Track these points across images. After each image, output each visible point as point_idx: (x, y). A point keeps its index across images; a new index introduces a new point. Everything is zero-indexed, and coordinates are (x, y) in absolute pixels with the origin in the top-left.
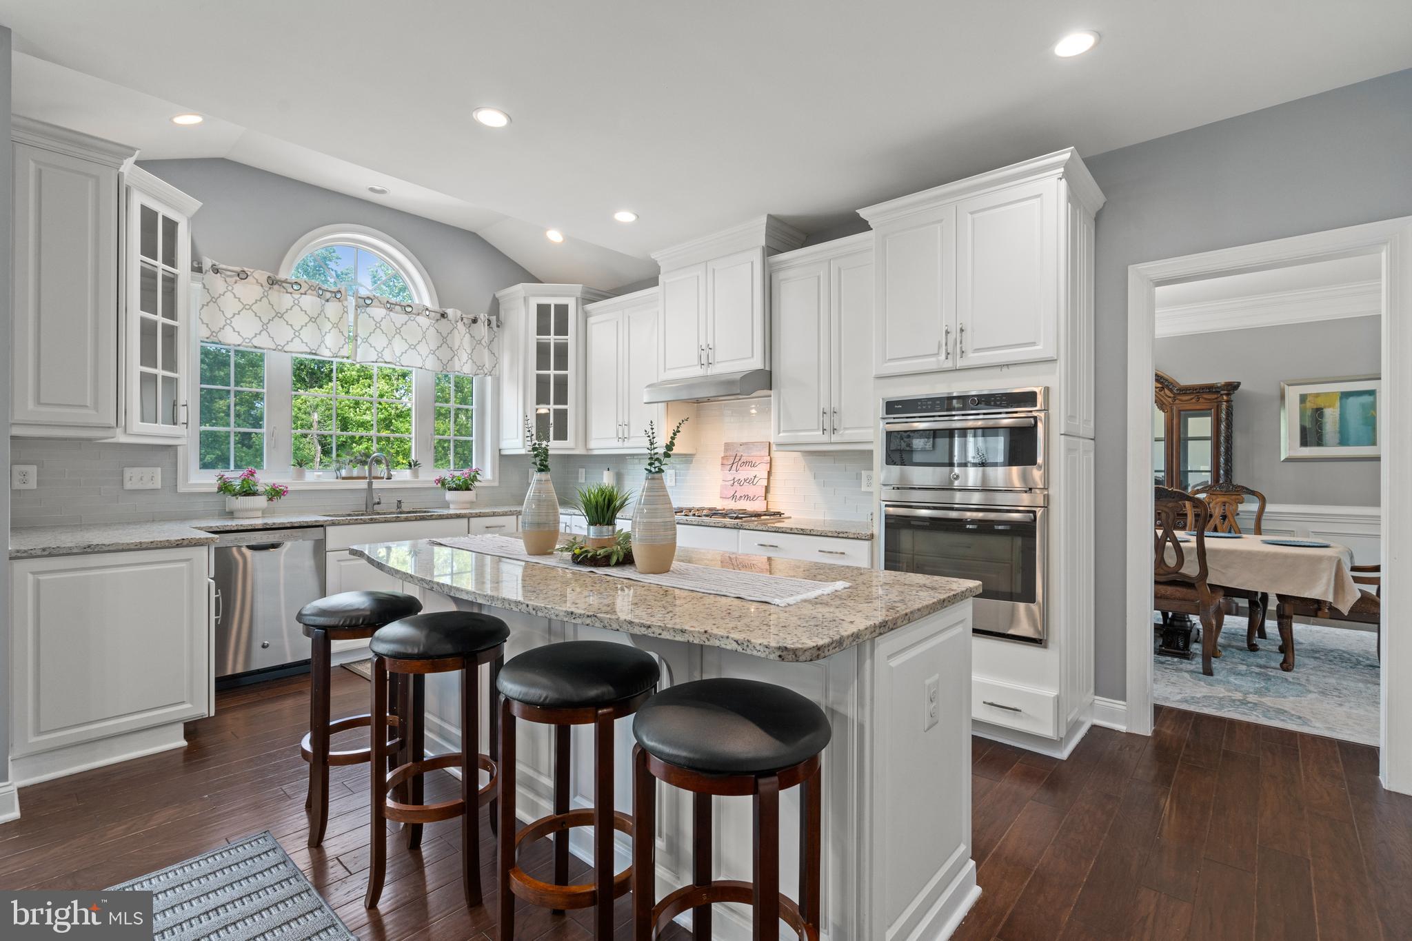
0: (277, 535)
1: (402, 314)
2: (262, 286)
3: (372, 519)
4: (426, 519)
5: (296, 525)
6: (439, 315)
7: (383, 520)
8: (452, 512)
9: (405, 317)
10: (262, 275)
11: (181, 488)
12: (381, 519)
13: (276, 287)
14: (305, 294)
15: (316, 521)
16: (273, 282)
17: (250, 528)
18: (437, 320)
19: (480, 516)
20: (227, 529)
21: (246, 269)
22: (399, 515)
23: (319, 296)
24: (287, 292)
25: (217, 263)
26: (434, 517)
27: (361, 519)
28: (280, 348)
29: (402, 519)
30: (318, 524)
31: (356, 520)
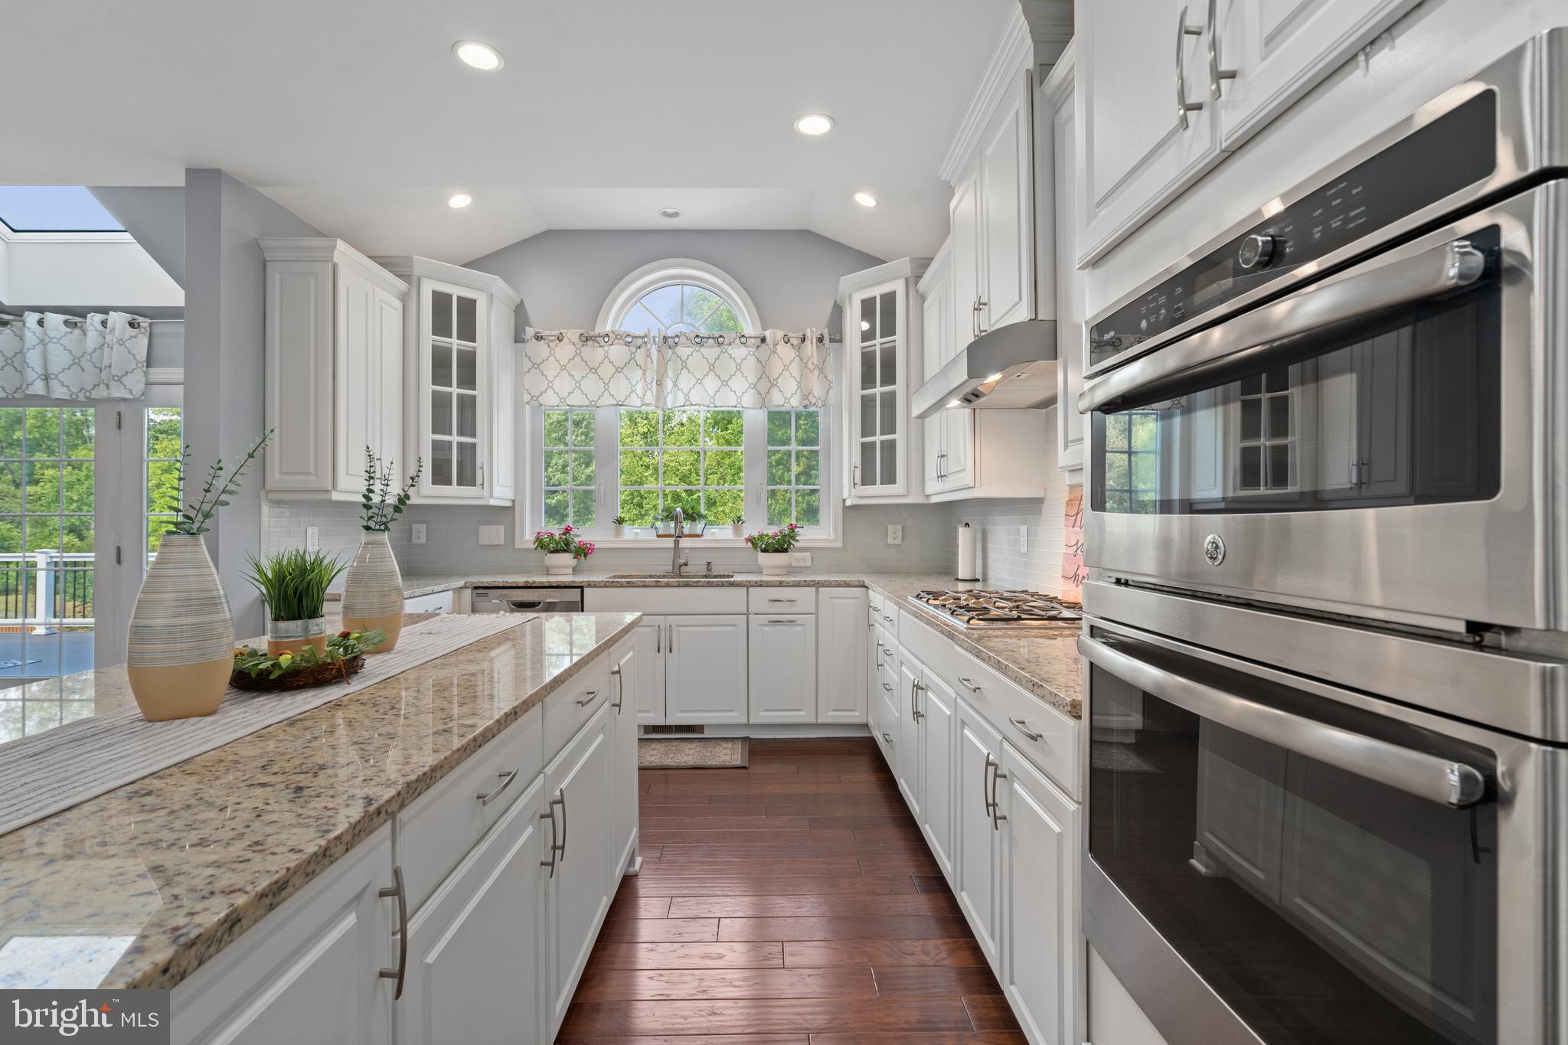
0: (536, 594)
1: (715, 347)
2: (574, 344)
3: (629, 583)
4: (691, 586)
5: (554, 585)
6: (759, 340)
7: (641, 584)
8: (765, 578)
9: (718, 350)
10: (572, 335)
11: (518, 545)
12: (639, 583)
13: (590, 343)
14: (612, 345)
15: (573, 582)
16: (586, 339)
17: (513, 585)
18: (758, 347)
19: (761, 586)
20: (495, 584)
21: (562, 331)
22: (660, 580)
23: (628, 344)
24: (600, 346)
25: (540, 331)
26: (700, 584)
27: (617, 582)
28: (593, 403)
29: (663, 584)
30: (574, 585)
31: (613, 582)
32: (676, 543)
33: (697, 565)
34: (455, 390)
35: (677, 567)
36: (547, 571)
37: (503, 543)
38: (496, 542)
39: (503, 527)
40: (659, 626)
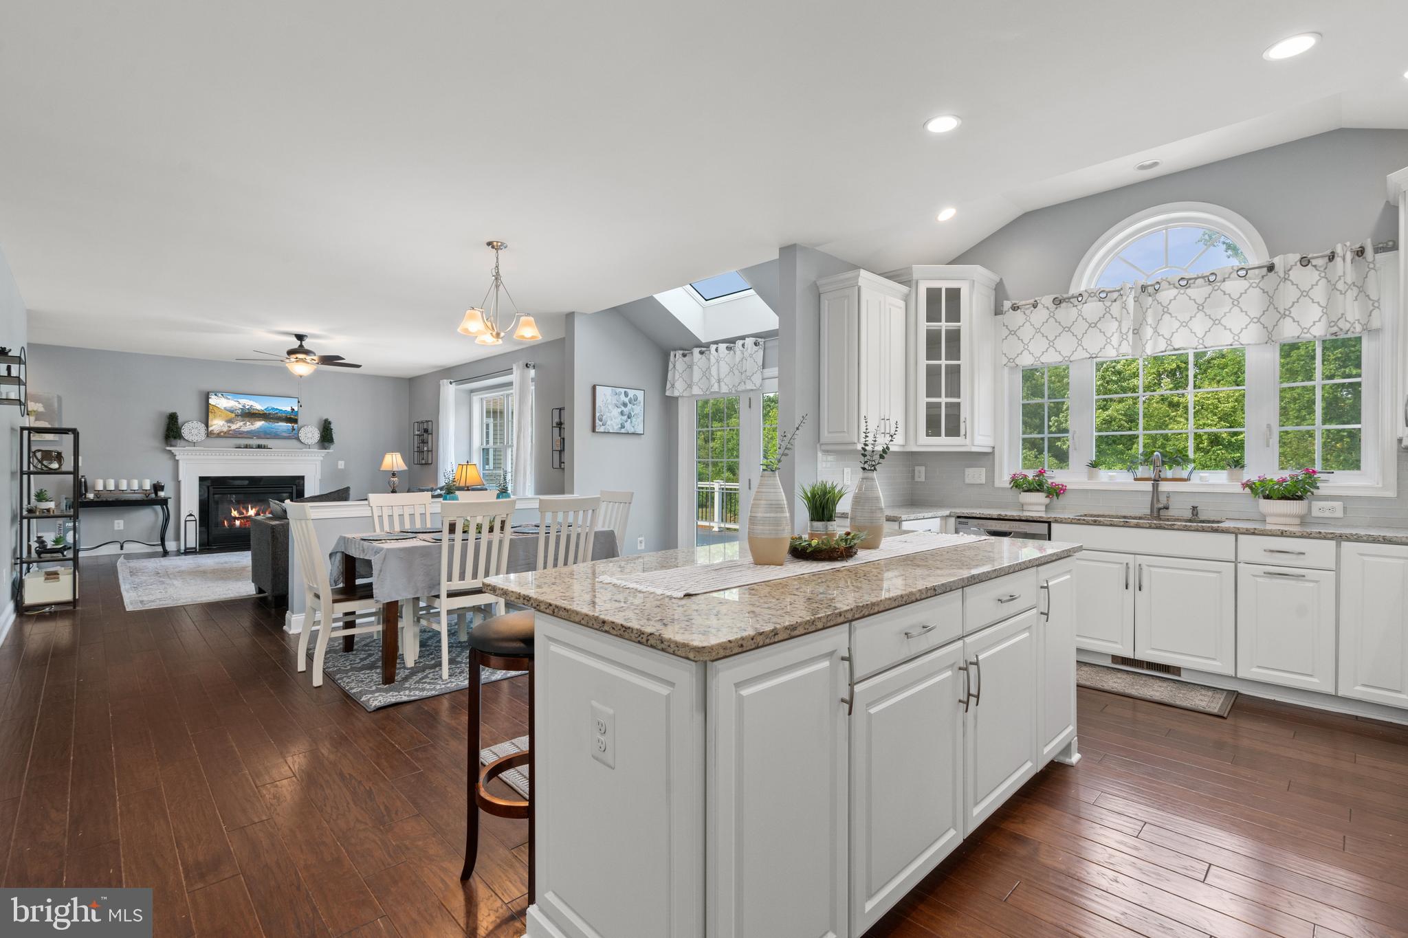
0: (1008, 526)
1: (1205, 286)
2: (1048, 309)
3: (1095, 521)
4: (1164, 529)
5: (1023, 518)
6: (1266, 269)
7: (1108, 523)
8: (1268, 527)
9: (1208, 289)
10: (1047, 300)
11: (997, 484)
12: (1105, 522)
13: (1063, 305)
14: (1086, 303)
15: (1040, 517)
16: (1058, 302)
17: (989, 517)
18: (1263, 277)
19: (1254, 534)
20: (974, 515)
21: (1036, 299)
22: (1128, 520)
23: (1101, 300)
24: (1074, 306)
25: (1017, 302)
26: (1176, 527)
27: (1084, 520)
28: (1066, 359)
29: (1132, 525)
30: (1042, 520)
31: (1079, 520)
32: (1155, 487)
33: (1180, 509)
34: (943, 362)
35: (1155, 510)
36: (1022, 507)
37: (984, 483)
38: (981, 482)
39: (984, 469)
40: (1127, 564)
